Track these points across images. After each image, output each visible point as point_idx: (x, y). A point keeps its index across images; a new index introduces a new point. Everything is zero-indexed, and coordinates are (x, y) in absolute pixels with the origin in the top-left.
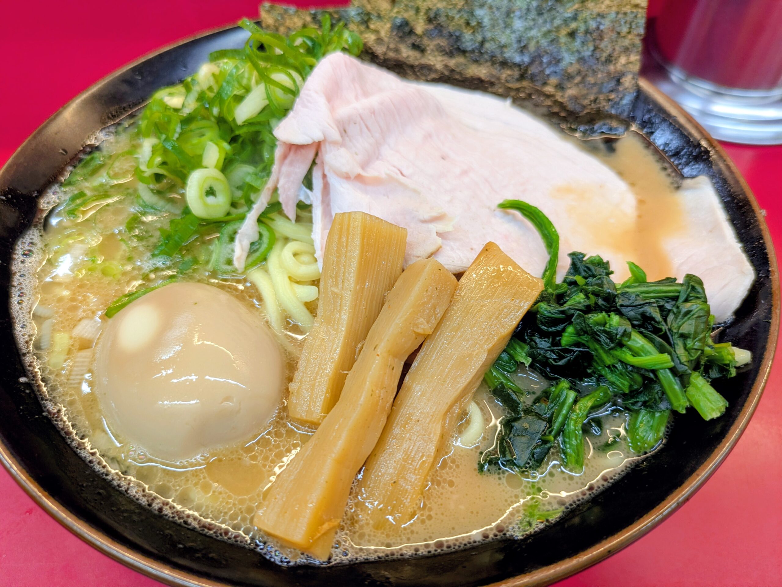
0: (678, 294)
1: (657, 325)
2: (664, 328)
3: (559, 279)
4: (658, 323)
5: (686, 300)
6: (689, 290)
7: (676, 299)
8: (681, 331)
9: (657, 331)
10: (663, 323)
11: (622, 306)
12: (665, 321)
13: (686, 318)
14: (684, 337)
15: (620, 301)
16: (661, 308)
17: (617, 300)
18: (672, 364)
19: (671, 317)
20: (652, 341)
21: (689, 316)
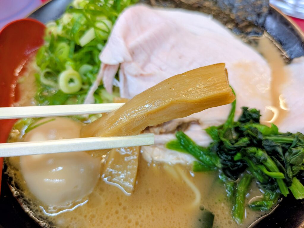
0: (291, 142)
1: (279, 156)
2: (283, 158)
3: (236, 119)
4: (280, 155)
5: (295, 147)
6: (297, 141)
7: (290, 144)
8: (291, 162)
9: (279, 159)
10: (283, 156)
11: (264, 145)
12: (284, 155)
13: (294, 156)
14: (292, 165)
15: (264, 143)
16: (283, 148)
17: (263, 142)
18: (284, 177)
19: (287, 154)
20: (276, 163)
21: (295, 156)
